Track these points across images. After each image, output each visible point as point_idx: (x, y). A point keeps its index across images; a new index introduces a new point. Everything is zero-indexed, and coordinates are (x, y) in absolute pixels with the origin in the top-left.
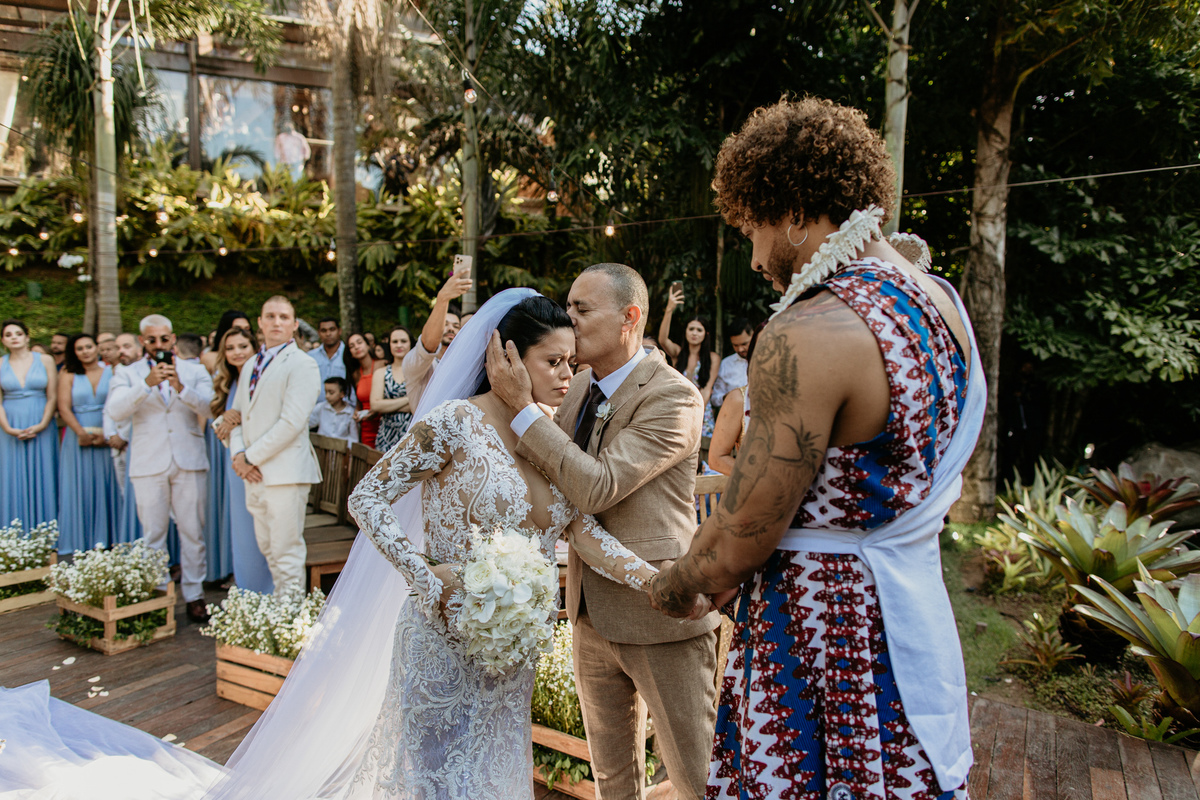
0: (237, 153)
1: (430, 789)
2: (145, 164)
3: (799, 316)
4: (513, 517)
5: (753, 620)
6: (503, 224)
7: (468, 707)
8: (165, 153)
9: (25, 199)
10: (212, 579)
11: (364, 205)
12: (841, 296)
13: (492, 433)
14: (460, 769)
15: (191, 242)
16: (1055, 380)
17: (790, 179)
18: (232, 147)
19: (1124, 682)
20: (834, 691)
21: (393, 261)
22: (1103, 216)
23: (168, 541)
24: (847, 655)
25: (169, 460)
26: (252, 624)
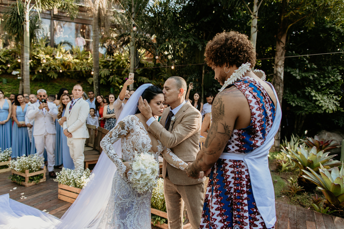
0: (64, 43)
1: (122, 225)
2: (38, 45)
3: (225, 93)
4: (147, 149)
5: (214, 178)
6: (141, 65)
7: (133, 202)
8: (43, 42)
9: (2, 55)
10: (56, 165)
11: (101, 59)
12: (238, 87)
13: (141, 125)
14: (130, 219)
15: (51, 68)
16: (297, 112)
17: (225, 54)
18: (63, 41)
19: (316, 197)
20: (235, 199)
21: (109, 75)
22: (311, 66)
23: (44, 154)
24: (240, 189)
25: (45, 131)
26: (69, 178)
